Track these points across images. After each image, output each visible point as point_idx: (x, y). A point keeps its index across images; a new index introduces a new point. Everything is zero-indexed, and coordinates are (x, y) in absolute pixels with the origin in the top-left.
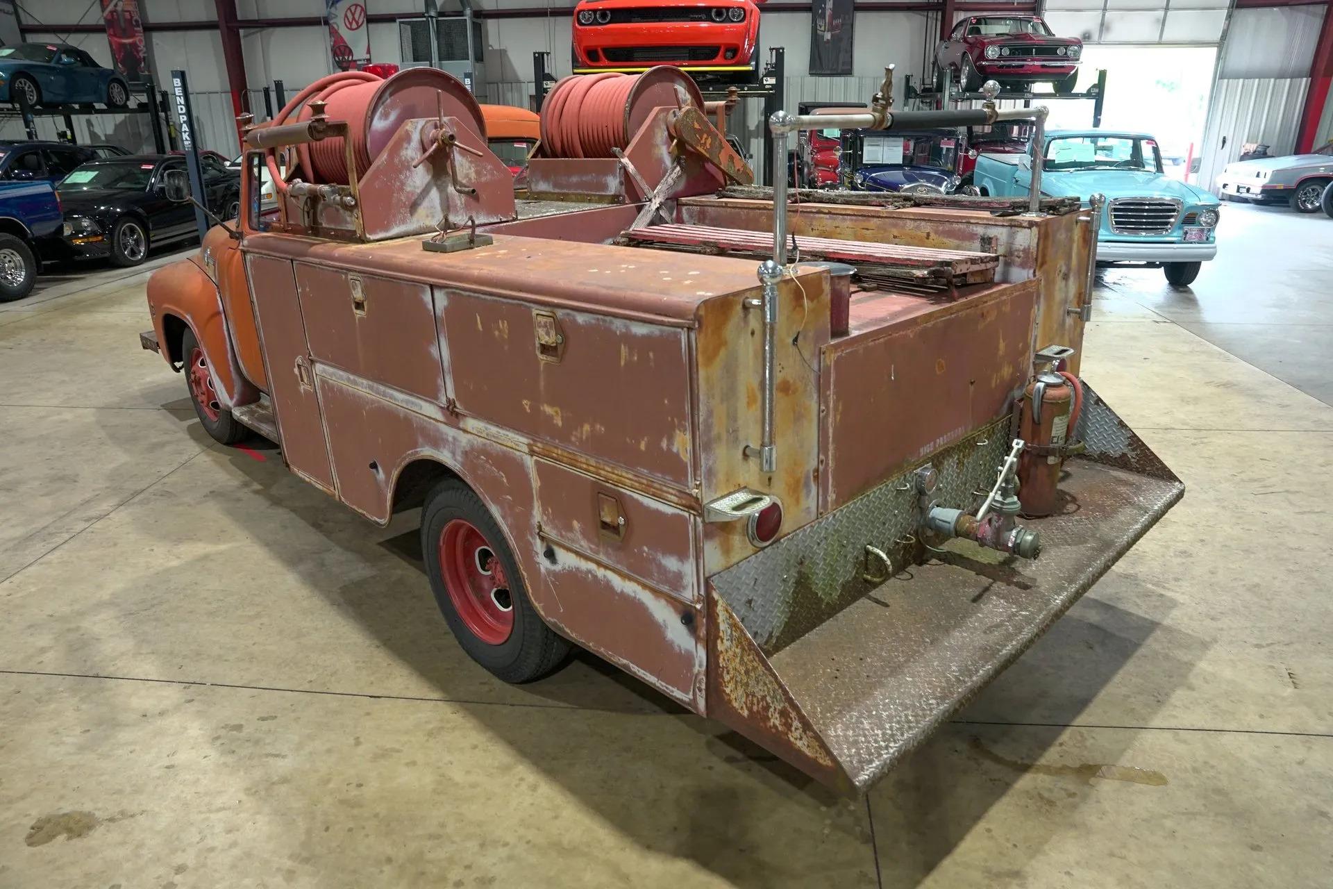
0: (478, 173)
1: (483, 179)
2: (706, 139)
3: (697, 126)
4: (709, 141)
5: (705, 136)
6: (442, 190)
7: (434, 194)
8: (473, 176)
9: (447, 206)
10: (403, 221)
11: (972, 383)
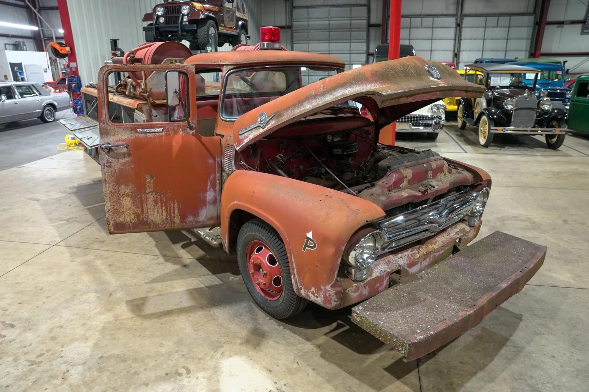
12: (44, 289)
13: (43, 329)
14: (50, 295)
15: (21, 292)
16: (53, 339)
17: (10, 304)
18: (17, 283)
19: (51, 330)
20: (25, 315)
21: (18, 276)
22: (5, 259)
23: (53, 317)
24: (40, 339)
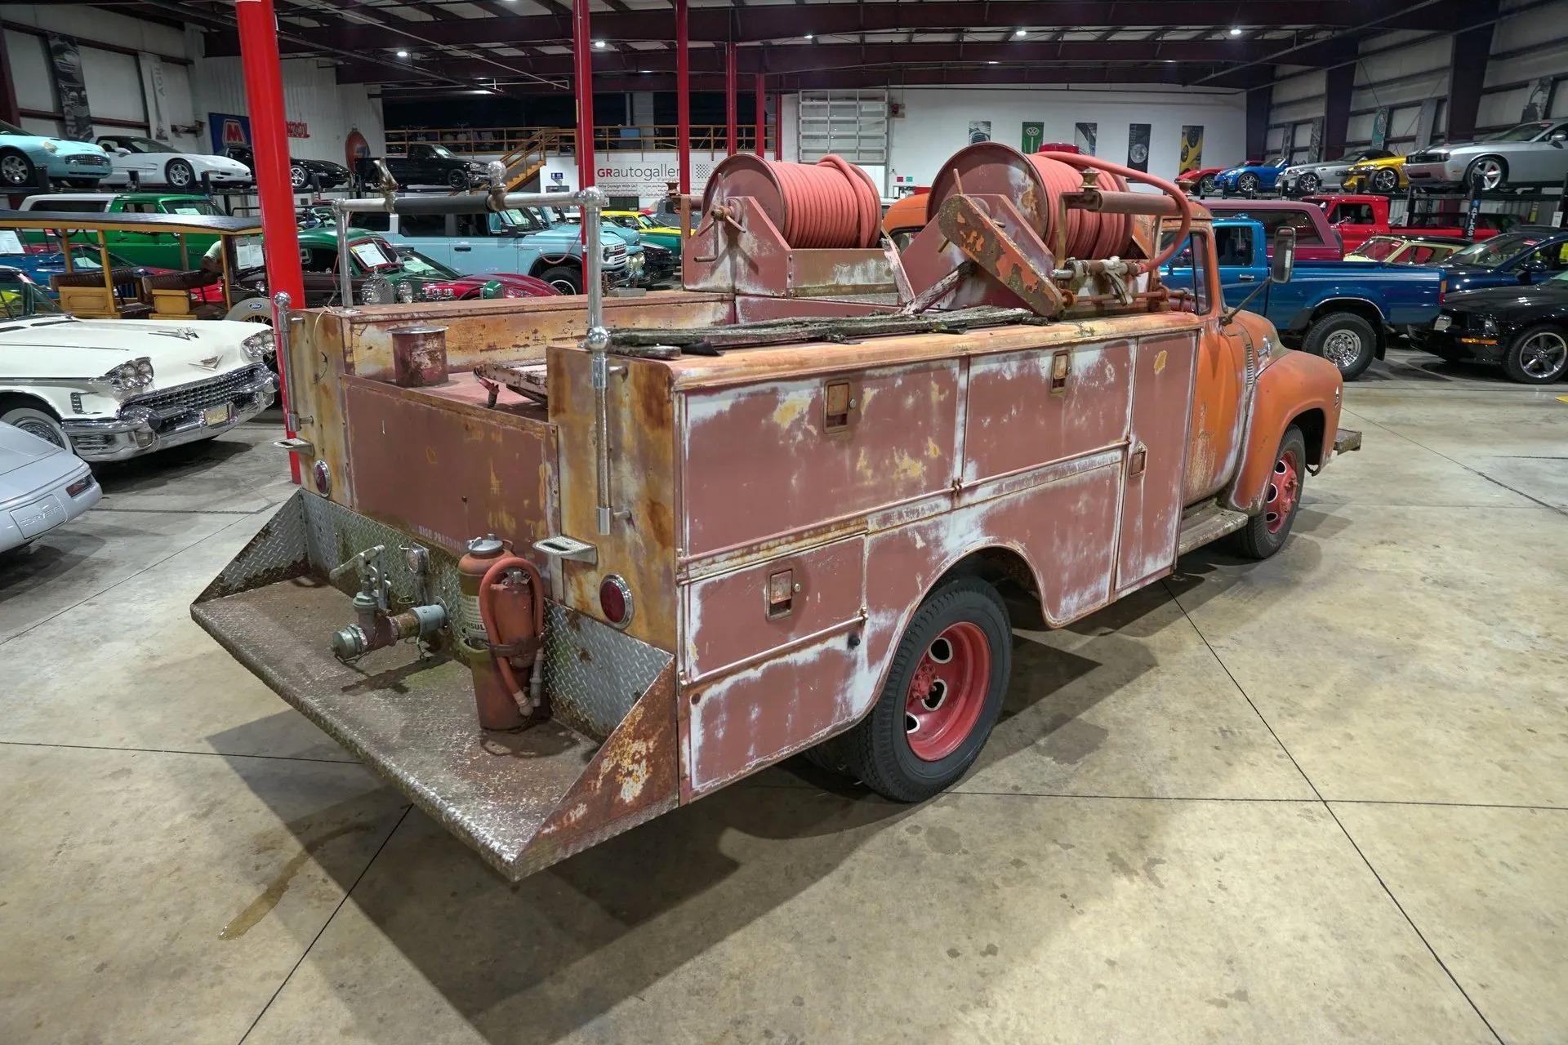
0: (759, 247)
1: (763, 254)
2: (977, 238)
3: (961, 220)
4: (981, 240)
5: (974, 234)
6: (733, 258)
7: (727, 259)
8: (756, 250)
9: (735, 274)
10: (706, 279)
11: (465, 500)
12: (1468, 725)
13: (1526, 681)
14: (1468, 712)
15: (1514, 747)
16: (1526, 666)
17: (1550, 740)
18: (1505, 768)
19: (1518, 674)
20: (1538, 711)
21: (1489, 782)
22: (1478, 852)
23: (1498, 684)
24: (1543, 675)
